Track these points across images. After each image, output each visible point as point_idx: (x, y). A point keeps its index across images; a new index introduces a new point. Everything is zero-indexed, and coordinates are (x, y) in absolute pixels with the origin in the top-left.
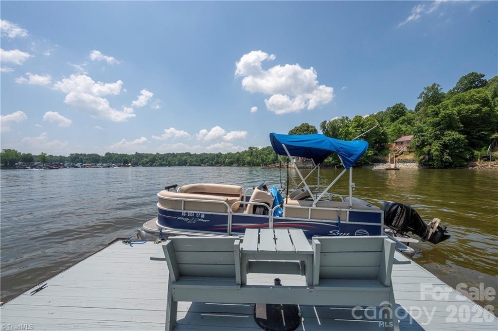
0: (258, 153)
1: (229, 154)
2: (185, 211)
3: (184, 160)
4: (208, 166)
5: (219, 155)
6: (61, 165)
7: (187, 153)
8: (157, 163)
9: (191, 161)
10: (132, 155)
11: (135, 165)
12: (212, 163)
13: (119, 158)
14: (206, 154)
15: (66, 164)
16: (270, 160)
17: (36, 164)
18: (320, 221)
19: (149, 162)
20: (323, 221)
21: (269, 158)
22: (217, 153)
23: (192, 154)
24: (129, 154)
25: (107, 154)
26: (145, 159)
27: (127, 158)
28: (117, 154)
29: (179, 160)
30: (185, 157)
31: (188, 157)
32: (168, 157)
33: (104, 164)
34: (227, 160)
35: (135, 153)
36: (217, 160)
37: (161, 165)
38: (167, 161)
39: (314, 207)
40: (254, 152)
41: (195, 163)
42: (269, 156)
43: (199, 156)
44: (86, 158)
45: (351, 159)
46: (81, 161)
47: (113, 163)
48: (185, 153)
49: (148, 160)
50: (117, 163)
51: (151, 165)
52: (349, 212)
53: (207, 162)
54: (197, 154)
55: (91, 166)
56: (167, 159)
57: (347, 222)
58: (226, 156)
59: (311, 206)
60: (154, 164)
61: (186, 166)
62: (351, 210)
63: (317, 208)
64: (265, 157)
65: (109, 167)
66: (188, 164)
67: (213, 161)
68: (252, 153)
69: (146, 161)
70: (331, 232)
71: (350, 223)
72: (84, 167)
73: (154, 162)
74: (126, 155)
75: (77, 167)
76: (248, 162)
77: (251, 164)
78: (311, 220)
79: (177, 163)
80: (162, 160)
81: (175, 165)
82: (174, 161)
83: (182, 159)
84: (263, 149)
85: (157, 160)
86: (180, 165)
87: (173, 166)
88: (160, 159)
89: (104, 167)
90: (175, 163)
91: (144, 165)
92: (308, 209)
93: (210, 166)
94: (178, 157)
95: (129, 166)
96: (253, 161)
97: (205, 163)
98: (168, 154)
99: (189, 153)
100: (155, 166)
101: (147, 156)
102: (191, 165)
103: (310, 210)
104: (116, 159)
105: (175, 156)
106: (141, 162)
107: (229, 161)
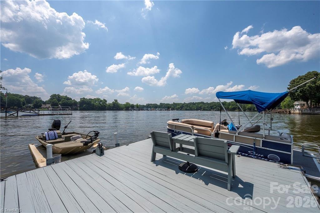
2: (175, 130)
3: (199, 106)
4: (216, 110)
6: (143, 109)
7: (202, 102)
9: (204, 107)
10: (171, 104)
11: (173, 109)
14: (215, 102)
15: (145, 109)
17: (135, 108)
18: (241, 143)
19: (180, 108)
20: (243, 144)
23: (205, 102)
24: (170, 103)
25: (161, 104)
26: (178, 106)
27: (169, 106)
28: (165, 104)
29: (197, 107)
30: (201, 105)
31: (202, 105)
32: (190, 105)
33: (159, 109)
35: (173, 103)
37: (186, 110)
38: (189, 108)
39: (237, 134)
41: (207, 109)
43: (209, 104)
44: (152, 106)
45: (263, 106)
46: (150, 107)
47: (163, 108)
49: (179, 107)
50: (164, 108)
51: (181, 110)
52: (263, 141)
53: (215, 108)
54: (208, 102)
55: (154, 110)
56: (189, 106)
57: (261, 147)
59: (235, 134)
60: (183, 109)
62: (264, 139)
63: (239, 136)
65: (161, 110)
66: (202, 110)
69: (178, 107)
70: (249, 152)
71: (263, 148)
72: (151, 110)
73: (183, 108)
74: (168, 104)
75: (148, 110)
76: (248, 108)
77: (252, 110)
78: (235, 142)
79: (195, 108)
80: (187, 107)
81: (194, 110)
82: (194, 107)
85: (184, 107)
86: (197, 110)
87: (193, 110)
89: (159, 110)
91: (177, 109)
92: (233, 136)
93: (218, 110)
94: (196, 105)
95: (170, 110)
97: (213, 109)
98: (190, 103)
100: (183, 110)
102: (204, 110)
103: (234, 136)
104: (164, 106)
105: (194, 104)
106: (176, 108)
107: (232, 107)
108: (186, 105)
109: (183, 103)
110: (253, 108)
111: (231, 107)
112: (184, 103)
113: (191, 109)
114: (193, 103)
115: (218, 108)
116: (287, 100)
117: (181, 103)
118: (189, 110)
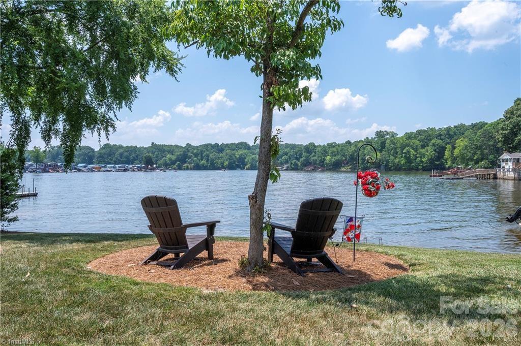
0: (398, 145)
1: (331, 145)
3: (238, 157)
5: (310, 149)
7: (241, 143)
8: (190, 163)
12: (296, 165)
13: (126, 154)
16: (424, 160)
19: (176, 161)
21: (423, 155)
22: (305, 143)
26: (168, 156)
29: (230, 157)
30: (241, 152)
31: (245, 151)
34: (328, 157)
36: (307, 157)
37: (198, 167)
38: (207, 161)
40: (388, 141)
42: (422, 151)
48: (238, 144)
49: (174, 158)
51: (180, 168)
53: (287, 162)
55: (99, 168)
56: (207, 155)
58: (325, 150)
60: (185, 165)
61: (243, 168)
64: (413, 152)
65: (126, 170)
66: (248, 166)
67: (298, 160)
68: (383, 145)
69: (170, 159)
72: (91, 170)
73: (185, 162)
76: (374, 163)
77: (382, 167)
79: (226, 163)
80: (199, 158)
82: (221, 160)
83: (234, 155)
84: (409, 136)
85: (190, 157)
86: (231, 167)
88: (196, 155)
90: (222, 164)
91: (167, 166)
93: (293, 169)
94: (226, 151)
96: (387, 161)
99: (246, 143)
100: (187, 169)
101: (171, 149)
102: (253, 167)
104: (121, 155)
105: (219, 148)
106: (162, 161)
107: (333, 160)
108: (195, 151)
109: (184, 145)
110: (385, 162)
111: (330, 160)
112: (188, 145)
113: (213, 167)
114: (217, 144)
115: (293, 162)
116: (462, 144)
117: (177, 146)
118: (205, 168)
